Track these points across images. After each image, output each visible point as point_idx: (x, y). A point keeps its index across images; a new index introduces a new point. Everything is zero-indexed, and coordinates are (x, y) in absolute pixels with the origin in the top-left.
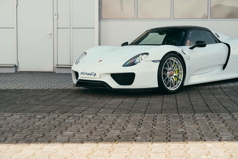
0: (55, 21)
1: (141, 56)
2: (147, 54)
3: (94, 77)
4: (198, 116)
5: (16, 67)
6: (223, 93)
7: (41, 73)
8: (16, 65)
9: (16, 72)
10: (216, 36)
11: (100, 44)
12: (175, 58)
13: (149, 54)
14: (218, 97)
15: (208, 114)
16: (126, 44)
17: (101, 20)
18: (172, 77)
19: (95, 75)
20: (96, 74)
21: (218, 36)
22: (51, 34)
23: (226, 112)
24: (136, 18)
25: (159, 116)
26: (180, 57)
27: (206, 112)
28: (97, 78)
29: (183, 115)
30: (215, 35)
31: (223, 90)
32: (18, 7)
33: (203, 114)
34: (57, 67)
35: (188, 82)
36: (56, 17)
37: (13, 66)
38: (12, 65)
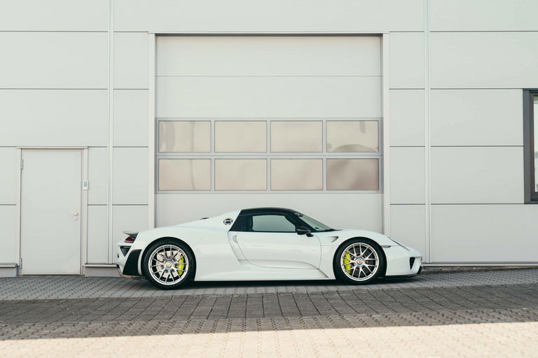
0: (85, 193)
4: (305, 318)
5: (18, 267)
9: (18, 277)
11: (155, 227)
14: (331, 302)
17: (158, 192)
22: (77, 215)
24: (213, 189)
29: (289, 318)
32: (23, 171)
34: (86, 267)
36: (87, 189)
37: (14, 266)
38: (11, 264)
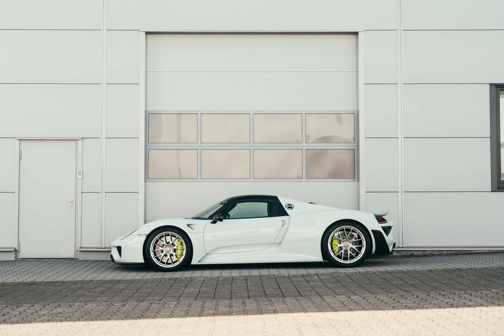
0: (79, 182)
4: (287, 300)
5: (16, 251)
6: (320, 280)
7: (57, 260)
8: (17, 249)
9: (16, 260)
14: (312, 284)
15: (298, 298)
17: (148, 180)
22: (72, 202)
23: (317, 296)
24: (199, 177)
25: (247, 301)
27: (297, 296)
29: (273, 299)
31: (320, 277)
32: (21, 161)
33: (293, 298)
34: (80, 251)
36: (81, 177)
37: (13, 250)
38: (9, 248)
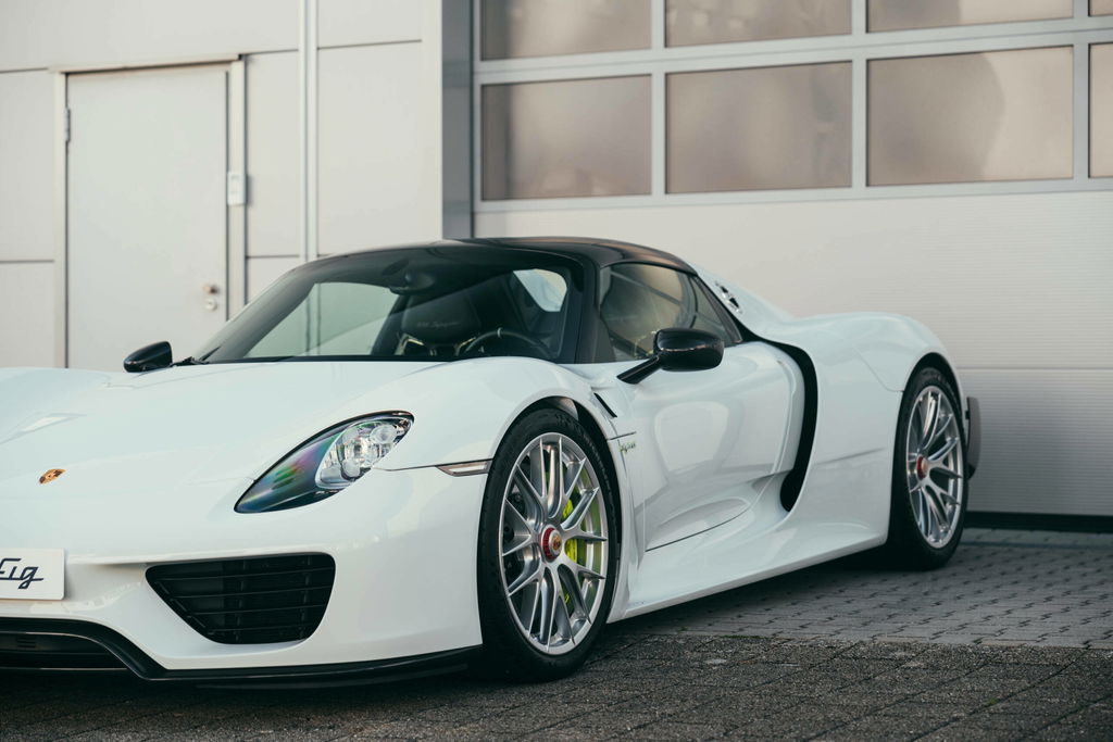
1: (350, 433)
2: (399, 420)
3: (24, 594)
10: (727, 303)
12: (561, 439)
13: (411, 417)
16: (154, 358)
17: (479, 205)
18: (549, 565)
19: (29, 577)
20: (35, 569)
21: (733, 300)
24: (659, 187)
26: (586, 431)
28: (44, 602)
30: (717, 291)
35: (632, 598)
